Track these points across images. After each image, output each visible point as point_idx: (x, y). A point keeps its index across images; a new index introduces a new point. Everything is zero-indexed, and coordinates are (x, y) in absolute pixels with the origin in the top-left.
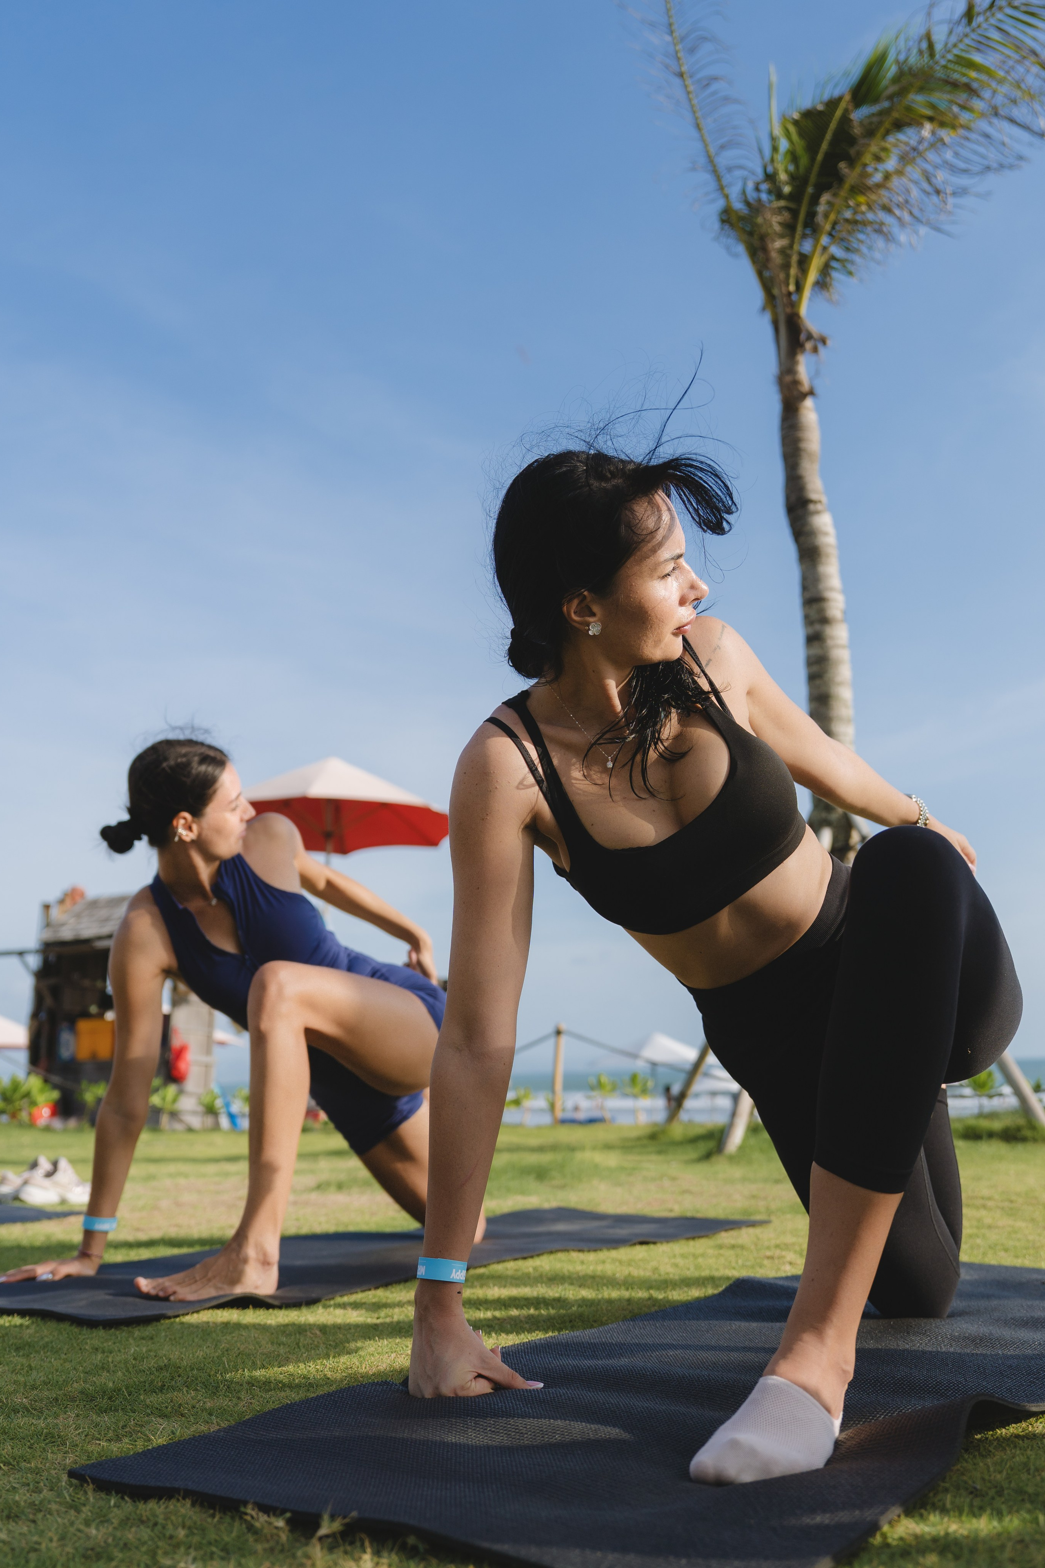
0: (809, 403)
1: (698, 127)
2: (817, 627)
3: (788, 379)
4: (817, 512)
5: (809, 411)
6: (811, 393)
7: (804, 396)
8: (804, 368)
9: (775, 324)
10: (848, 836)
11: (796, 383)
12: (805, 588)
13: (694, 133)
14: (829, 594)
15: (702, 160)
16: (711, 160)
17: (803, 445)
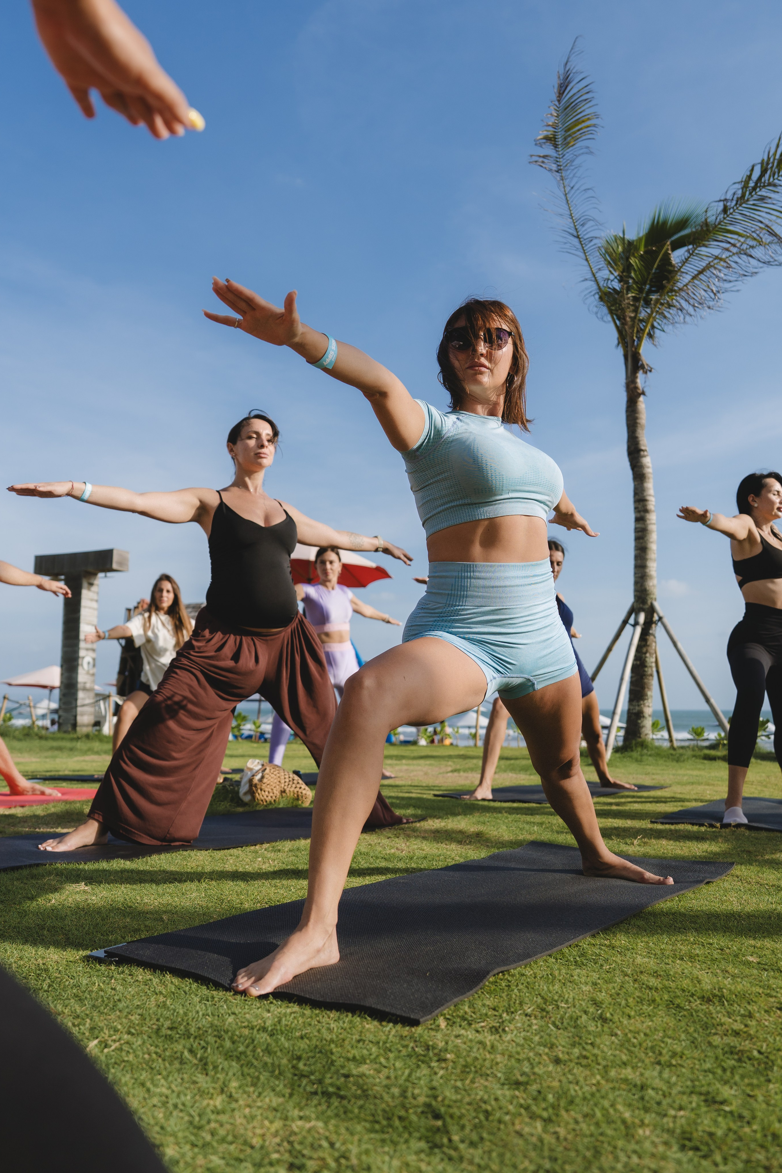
0: (642, 398)
1: (587, 260)
2: (642, 514)
3: (632, 386)
4: (645, 456)
5: (642, 403)
6: (643, 393)
7: (639, 395)
8: (641, 379)
9: (626, 357)
10: (652, 616)
11: (636, 388)
12: (636, 494)
13: (586, 263)
14: (648, 498)
15: (589, 276)
16: (594, 275)
17: (638, 421)
